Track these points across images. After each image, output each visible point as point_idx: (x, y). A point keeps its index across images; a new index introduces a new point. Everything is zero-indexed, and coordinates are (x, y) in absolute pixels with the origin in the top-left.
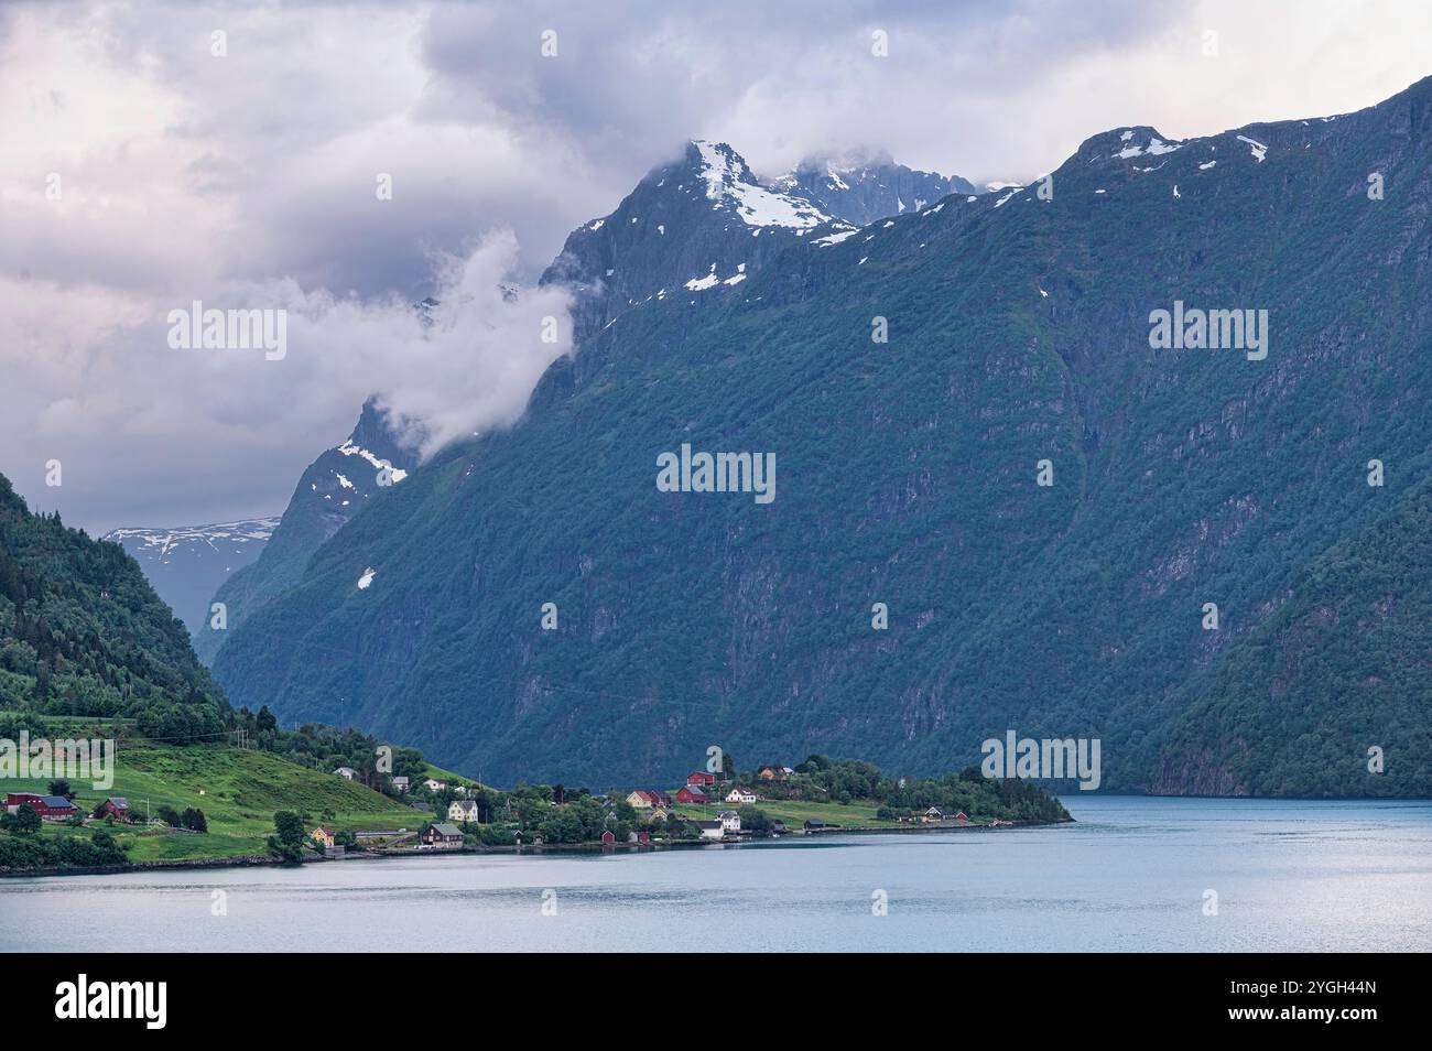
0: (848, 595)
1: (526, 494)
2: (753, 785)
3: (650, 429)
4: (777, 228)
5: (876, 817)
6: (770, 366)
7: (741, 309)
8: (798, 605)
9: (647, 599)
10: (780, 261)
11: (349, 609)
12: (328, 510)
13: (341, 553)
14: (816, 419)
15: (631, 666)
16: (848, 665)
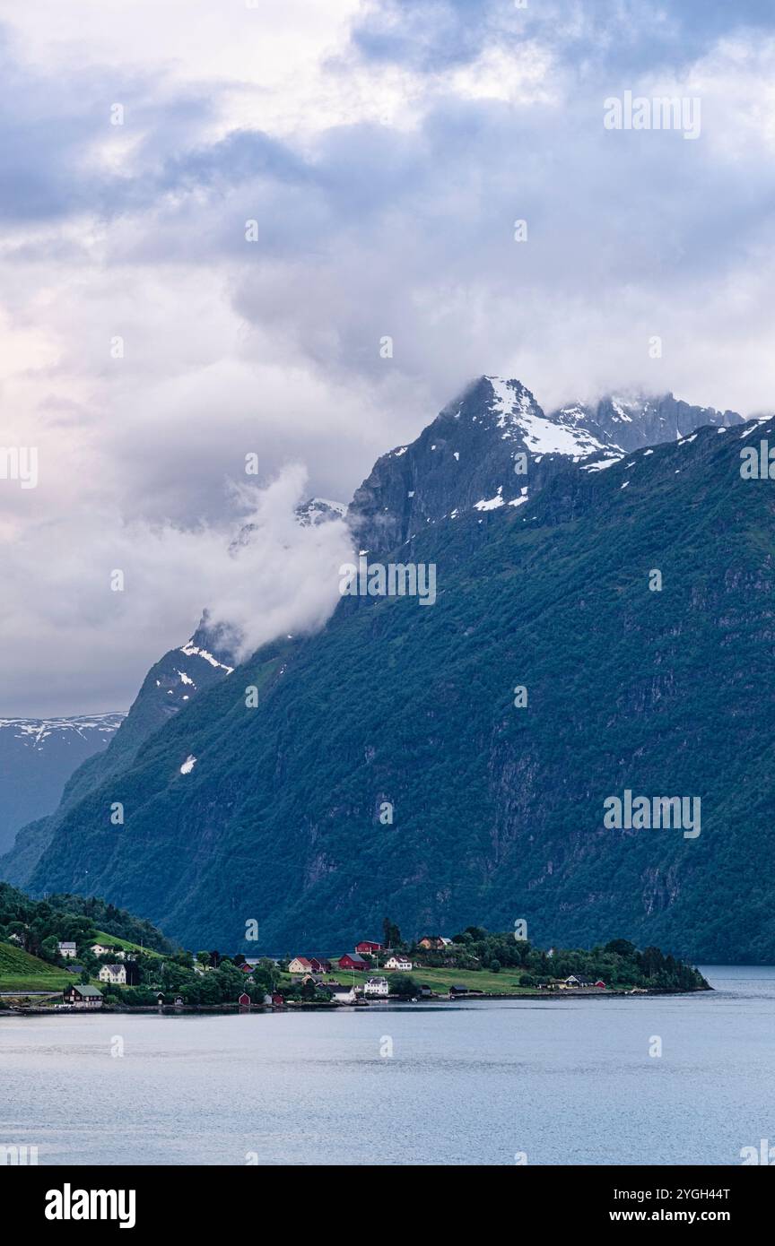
0: (598, 784)
1: (324, 692)
2: (411, 954)
3: (433, 634)
4: (556, 455)
5: (518, 984)
6: (539, 579)
7: (518, 527)
8: (554, 793)
9: (421, 786)
10: (554, 485)
11: (170, 792)
12: (170, 704)
13: (168, 742)
14: (574, 626)
15: (404, 846)
16: (596, 847)
